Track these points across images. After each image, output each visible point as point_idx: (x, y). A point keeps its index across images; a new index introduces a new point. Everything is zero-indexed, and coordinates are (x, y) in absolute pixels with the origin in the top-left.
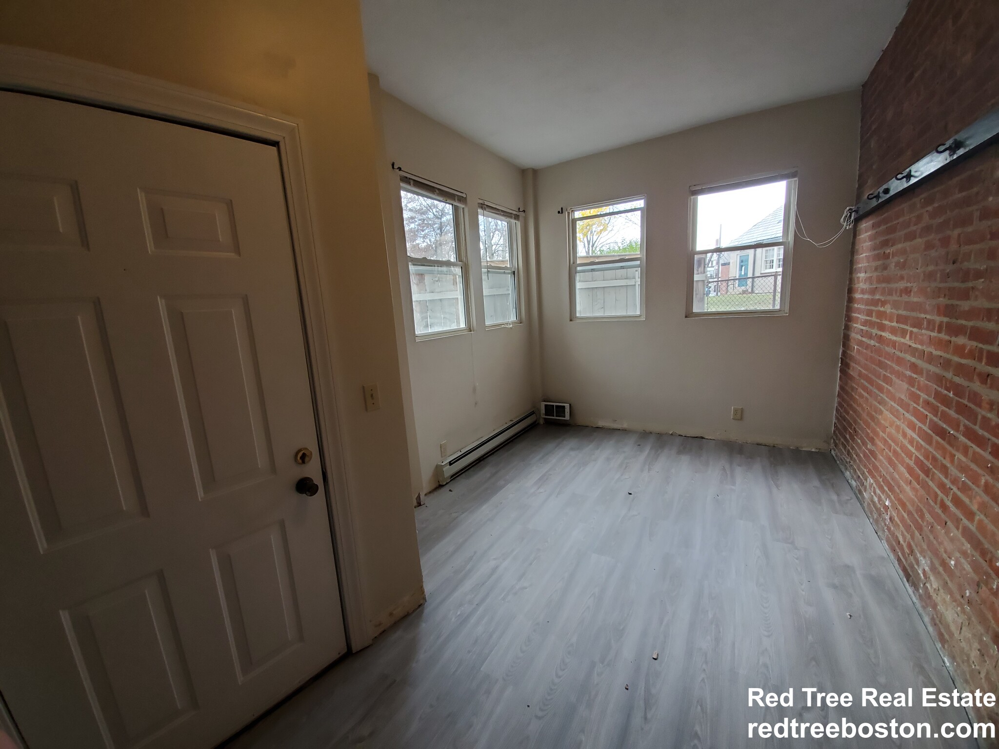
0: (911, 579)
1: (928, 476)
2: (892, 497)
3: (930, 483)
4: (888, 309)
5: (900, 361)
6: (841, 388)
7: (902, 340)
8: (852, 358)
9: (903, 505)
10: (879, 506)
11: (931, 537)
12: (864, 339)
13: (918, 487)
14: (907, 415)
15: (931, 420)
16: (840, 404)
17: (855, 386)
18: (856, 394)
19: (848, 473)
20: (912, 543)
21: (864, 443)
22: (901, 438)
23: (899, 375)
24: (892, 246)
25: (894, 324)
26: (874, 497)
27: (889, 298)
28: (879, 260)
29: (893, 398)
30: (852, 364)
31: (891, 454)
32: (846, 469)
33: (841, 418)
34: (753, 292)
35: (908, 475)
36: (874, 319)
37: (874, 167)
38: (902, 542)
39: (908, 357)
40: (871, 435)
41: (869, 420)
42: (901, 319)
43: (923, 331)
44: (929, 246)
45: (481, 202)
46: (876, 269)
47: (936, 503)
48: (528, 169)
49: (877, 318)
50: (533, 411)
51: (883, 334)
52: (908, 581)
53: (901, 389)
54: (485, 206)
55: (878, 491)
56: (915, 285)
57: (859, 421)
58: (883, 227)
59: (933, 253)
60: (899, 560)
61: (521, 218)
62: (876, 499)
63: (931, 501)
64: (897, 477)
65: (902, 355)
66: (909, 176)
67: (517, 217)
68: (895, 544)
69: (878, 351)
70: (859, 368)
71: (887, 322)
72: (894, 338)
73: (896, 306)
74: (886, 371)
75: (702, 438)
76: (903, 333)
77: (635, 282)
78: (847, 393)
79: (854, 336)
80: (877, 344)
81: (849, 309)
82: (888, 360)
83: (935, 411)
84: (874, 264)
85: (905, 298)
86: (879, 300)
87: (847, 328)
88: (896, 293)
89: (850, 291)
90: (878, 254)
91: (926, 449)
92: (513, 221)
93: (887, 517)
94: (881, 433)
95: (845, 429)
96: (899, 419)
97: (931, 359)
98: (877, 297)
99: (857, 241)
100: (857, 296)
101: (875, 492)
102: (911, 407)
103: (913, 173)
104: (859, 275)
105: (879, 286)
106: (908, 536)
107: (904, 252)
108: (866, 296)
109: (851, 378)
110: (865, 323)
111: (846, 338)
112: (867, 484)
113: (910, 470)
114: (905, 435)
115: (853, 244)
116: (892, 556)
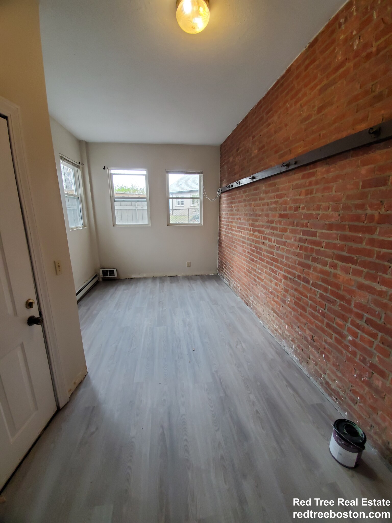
0: (248, 305)
1: (250, 273)
2: (240, 283)
3: (251, 275)
4: (234, 224)
5: (239, 240)
6: (220, 251)
7: (239, 234)
8: (222, 240)
9: (244, 284)
10: (236, 287)
11: (253, 291)
12: (226, 234)
13: (248, 277)
14: (242, 257)
15: (250, 257)
16: (219, 257)
17: (224, 250)
18: (225, 253)
19: (224, 279)
20: (248, 294)
21: (229, 268)
22: (241, 264)
23: (239, 245)
24: (234, 204)
25: (236, 229)
26: (234, 285)
27: (234, 220)
28: (230, 208)
29: (238, 252)
30: (223, 243)
31: (238, 270)
32: (224, 278)
33: (220, 261)
34: (173, 215)
35: (244, 275)
36: (229, 227)
37: (226, 176)
38: (244, 295)
39: (241, 239)
40: (232, 265)
41: (230, 260)
42: (238, 228)
43: (245, 231)
44: (246, 206)
45: (61, 155)
46: (229, 211)
47: (253, 280)
48: (83, 141)
49: (231, 227)
50: (96, 275)
51: (233, 232)
52: (248, 306)
53: (240, 249)
54: (63, 158)
55: (235, 282)
56: (242, 217)
57: (227, 261)
58: (230, 197)
59: (247, 208)
60: (244, 301)
61: (81, 168)
62: (235, 285)
63: (252, 280)
64: (241, 276)
65: (239, 239)
66: (239, 183)
67: (78, 167)
68: (242, 297)
69: (232, 238)
70: (226, 244)
71: (234, 228)
72: (236, 233)
73: (236, 223)
74: (235, 244)
75: (177, 276)
76: (239, 232)
77: (136, 208)
78: (222, 253)
79: (222, 233)
80: (231, 236)
81: (220, 224)
82: (235, 240)
83: (250, 254)
84: (228, 209)
85: (239, 221)
86: (230, 221)
87: (220, 230)
88: (236, 219)
89: (220, 217)
90: (229, 206)
91: (249, 266)
92: (76, 169)
93: (239, 290)
94: (235, 264)
95: (222, 265)
96: (240, 258)
97: (248, 239)
98: (230, 220)
99: (221, 200)
100: (223, 219)
101: (234, 283)
102: (244, 254)
103: (241, 182)
104: (223, 212)
105: (230, 216)
106: (246, 293)
107: (238, 206)
108: (226, 220)
109: (223, 247)
110: (226, 229)
111: (220, 234)
112: (231, 281)
113: (245, 273)
114: (242, 263)
115: (220, 201)
116: (242, 301)
